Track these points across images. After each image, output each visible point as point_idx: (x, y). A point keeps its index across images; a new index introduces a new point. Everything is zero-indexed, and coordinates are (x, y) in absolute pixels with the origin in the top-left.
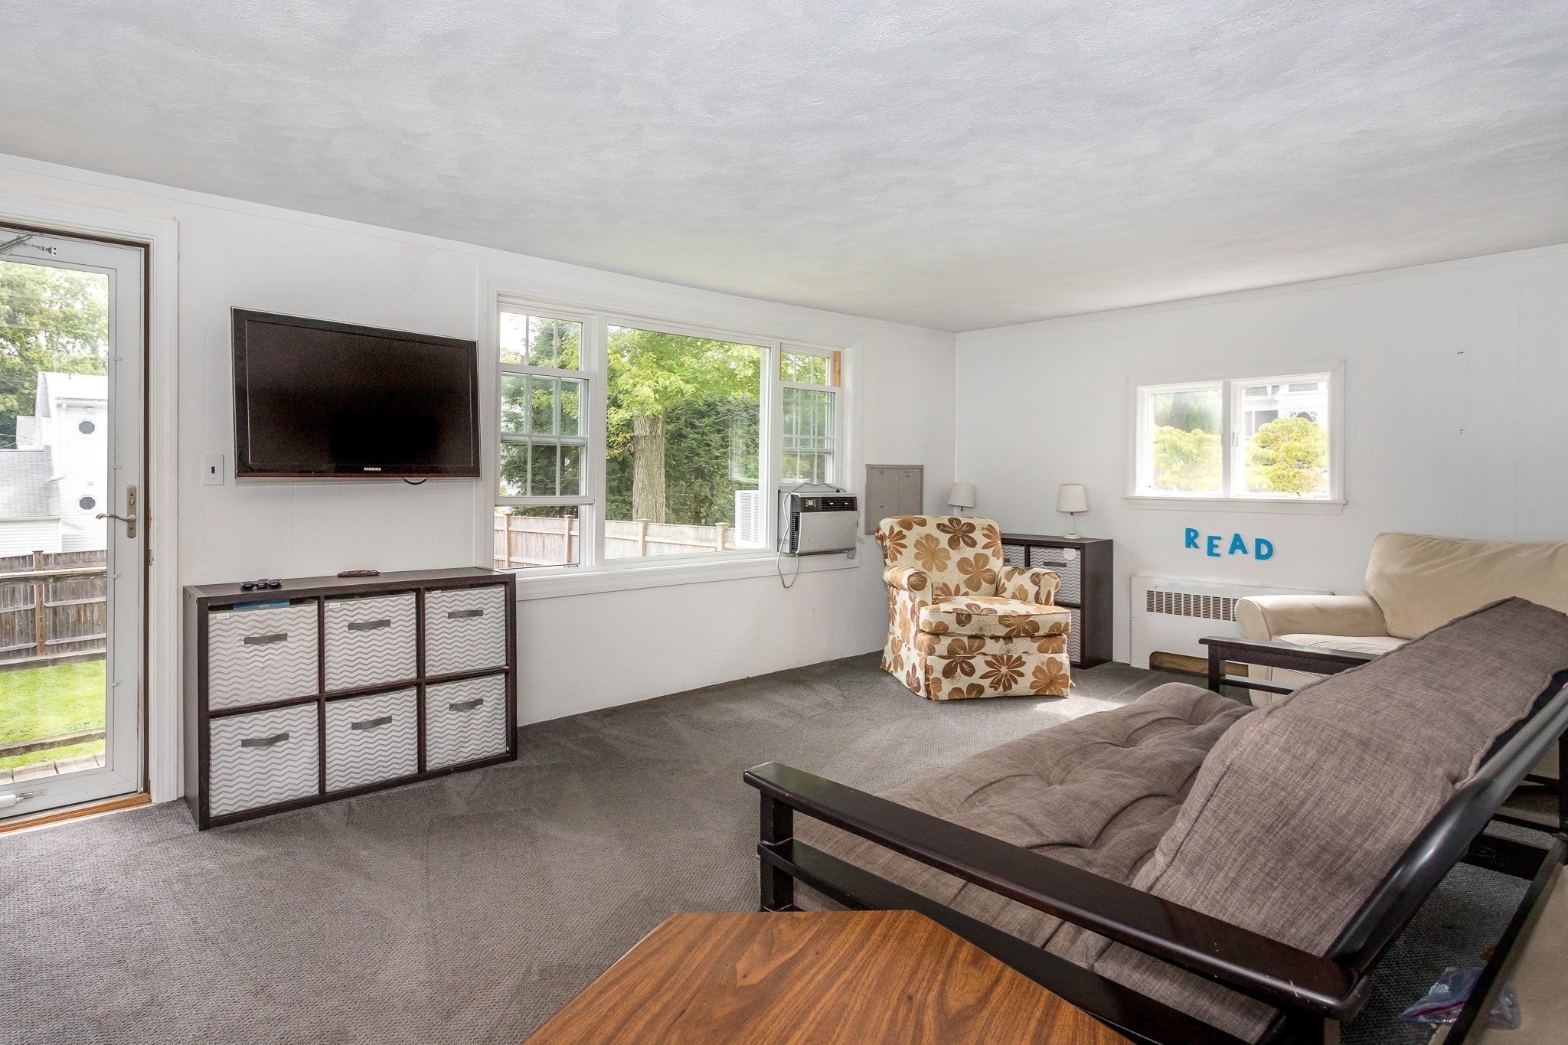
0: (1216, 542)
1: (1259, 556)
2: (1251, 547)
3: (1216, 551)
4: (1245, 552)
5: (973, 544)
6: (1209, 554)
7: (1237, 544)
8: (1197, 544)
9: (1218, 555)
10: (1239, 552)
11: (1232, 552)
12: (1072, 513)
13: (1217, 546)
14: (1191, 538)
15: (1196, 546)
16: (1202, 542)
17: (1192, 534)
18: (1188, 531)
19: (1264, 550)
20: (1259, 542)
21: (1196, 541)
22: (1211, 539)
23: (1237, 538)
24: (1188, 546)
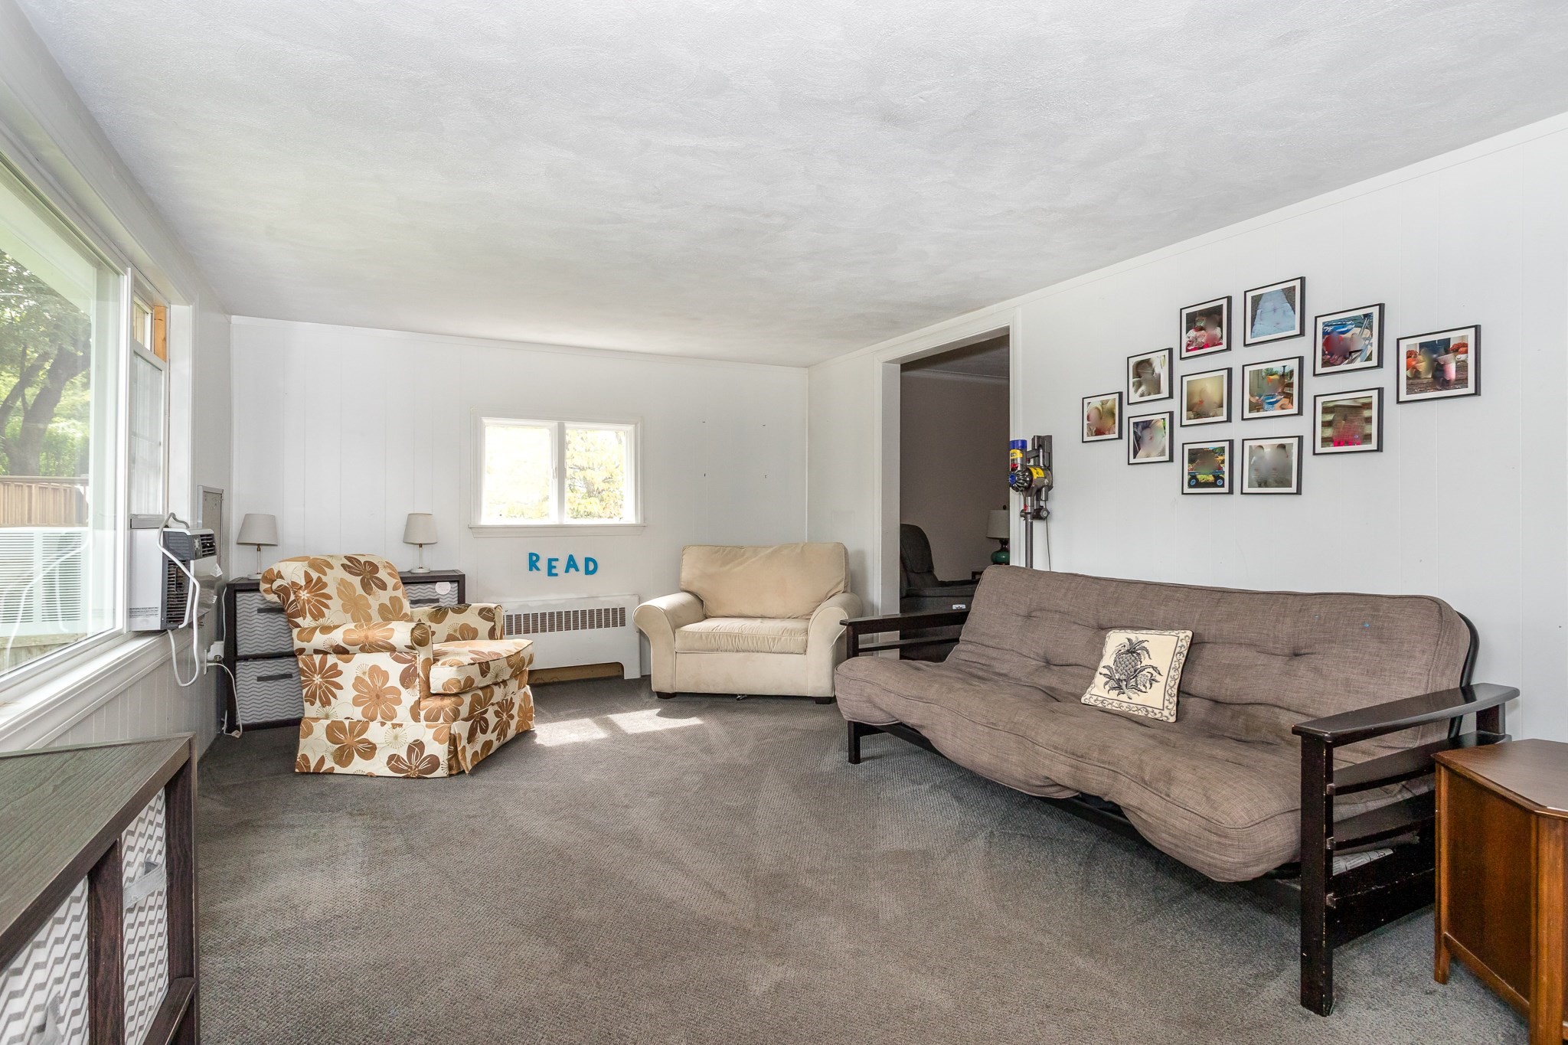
0: (554, 563)
1: (588, 572)
2: (581, 565)
3: (554, 571)
4: (577, 570)
5: (383, 586)
6: (549, 575)
7: (571, 563)
8: (539, 567)
9: (556, 575)
10: (572, 570)
11: (567, 571)
12: (421, 545)
13: (555, 567)
14: (533, 562)
15: (538, 569)
16: (543, 564)
17: (534, 558)
18: (531, 555)
19: (591, 567)
20: (588, 560)
21: (538, 564)
22: (550, 561)
23: (571, 558)
24: (531, 569)
